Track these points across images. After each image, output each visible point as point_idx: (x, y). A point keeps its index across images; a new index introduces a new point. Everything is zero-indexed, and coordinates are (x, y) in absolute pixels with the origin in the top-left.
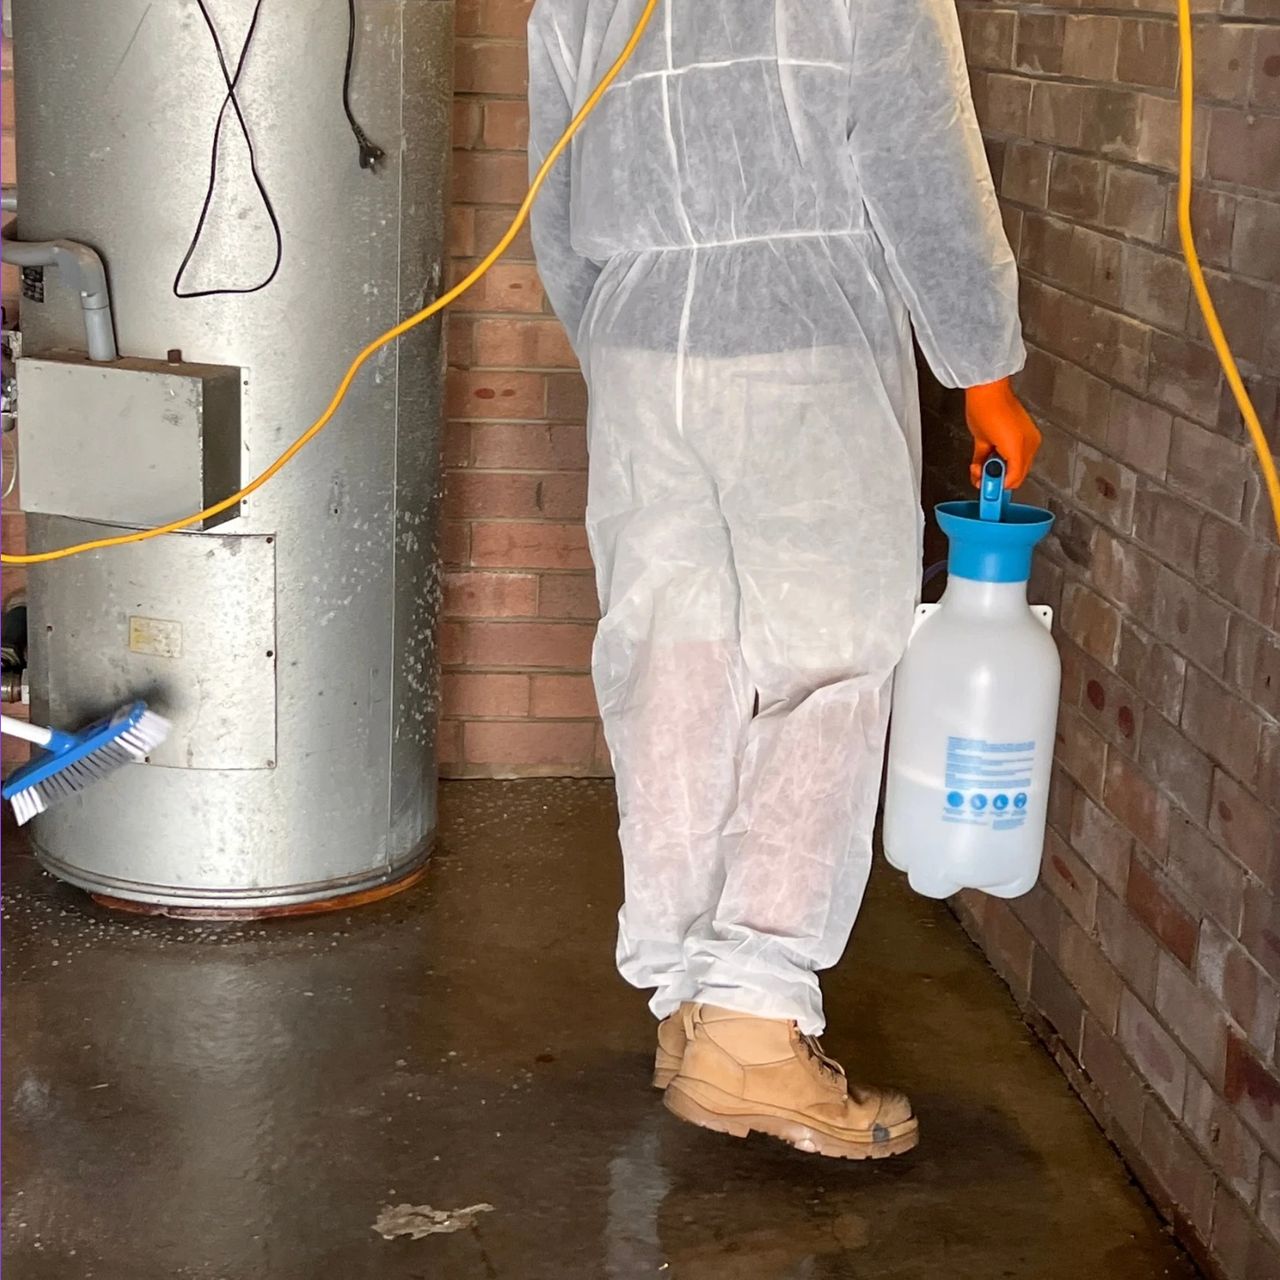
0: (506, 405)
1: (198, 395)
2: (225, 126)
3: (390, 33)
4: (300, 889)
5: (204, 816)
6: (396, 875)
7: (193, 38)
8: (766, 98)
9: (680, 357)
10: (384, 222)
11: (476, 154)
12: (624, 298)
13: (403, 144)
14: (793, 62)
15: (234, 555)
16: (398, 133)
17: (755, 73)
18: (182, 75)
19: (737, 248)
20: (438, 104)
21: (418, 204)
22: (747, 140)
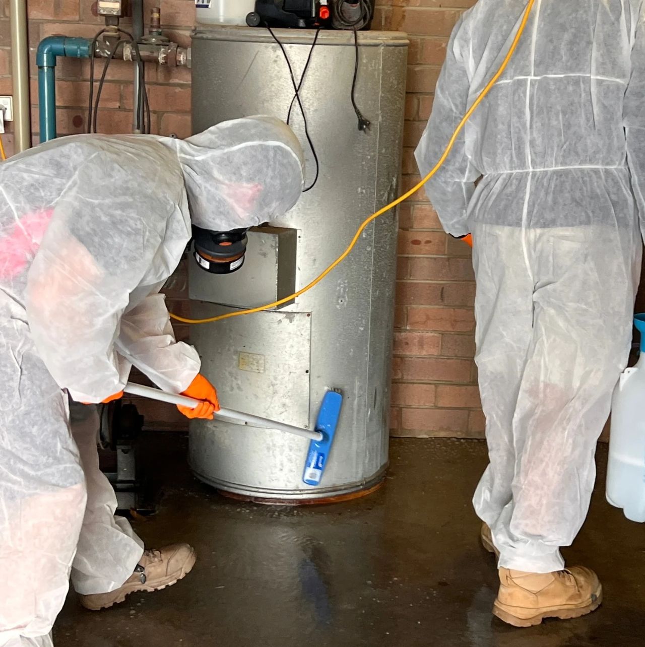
0: (427, 248)
1: (276, 243)
2: (293, 111)
3: (375, 64)
4: (319, 490)
5: (273, 452)
6: (367, 485)
7: (279, 67)
8: (580, 96)
9: (523, 229)
10: (369, 157)
11: (415, 122)
12: (494, 197)
13: (380, 117)
14: (599, 77)
15: (291, 322)
16: (377, 113)
17: (577, 82)
18: (273, 85)
19: (555, 172)
20: (398, 98)
21: (387, 148)
22: (567, 116)
